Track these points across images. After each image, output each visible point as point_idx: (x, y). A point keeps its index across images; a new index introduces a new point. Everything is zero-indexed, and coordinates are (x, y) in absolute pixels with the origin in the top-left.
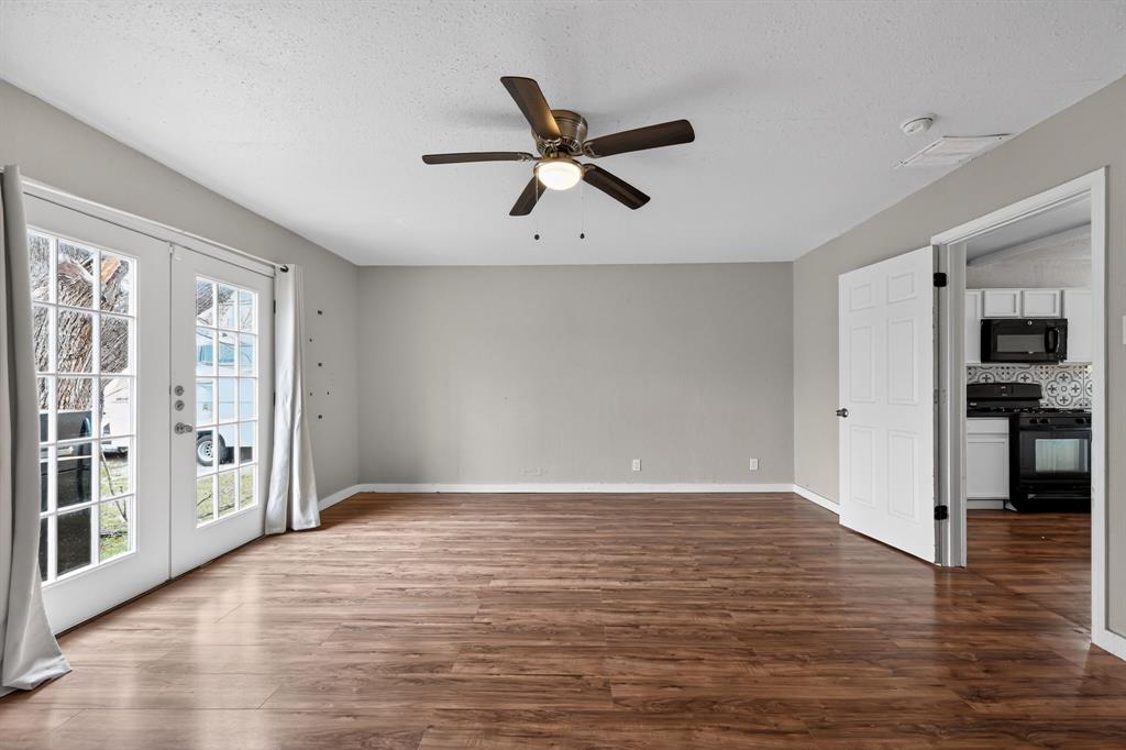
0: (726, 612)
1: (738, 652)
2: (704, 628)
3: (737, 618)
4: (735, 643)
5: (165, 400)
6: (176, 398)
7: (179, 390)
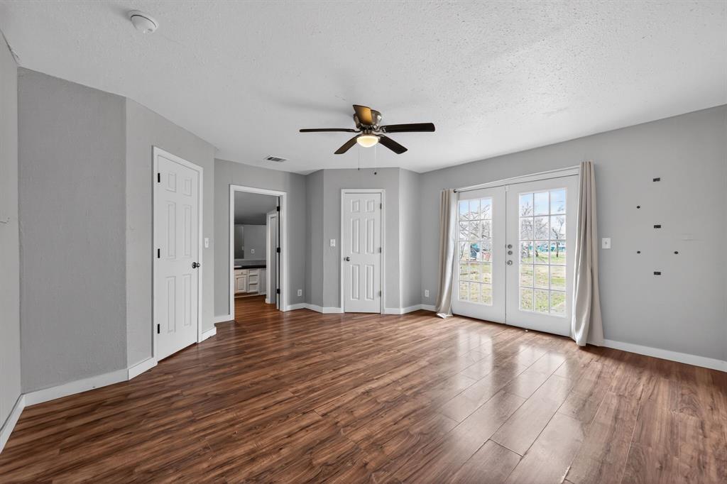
0: (296, 395)
1: (283, 377)
2: (304, 381)
3: (288, 394)
4: (286, 380)
5: (503, 251)
6: (508, 250)
7: (510, 246)
